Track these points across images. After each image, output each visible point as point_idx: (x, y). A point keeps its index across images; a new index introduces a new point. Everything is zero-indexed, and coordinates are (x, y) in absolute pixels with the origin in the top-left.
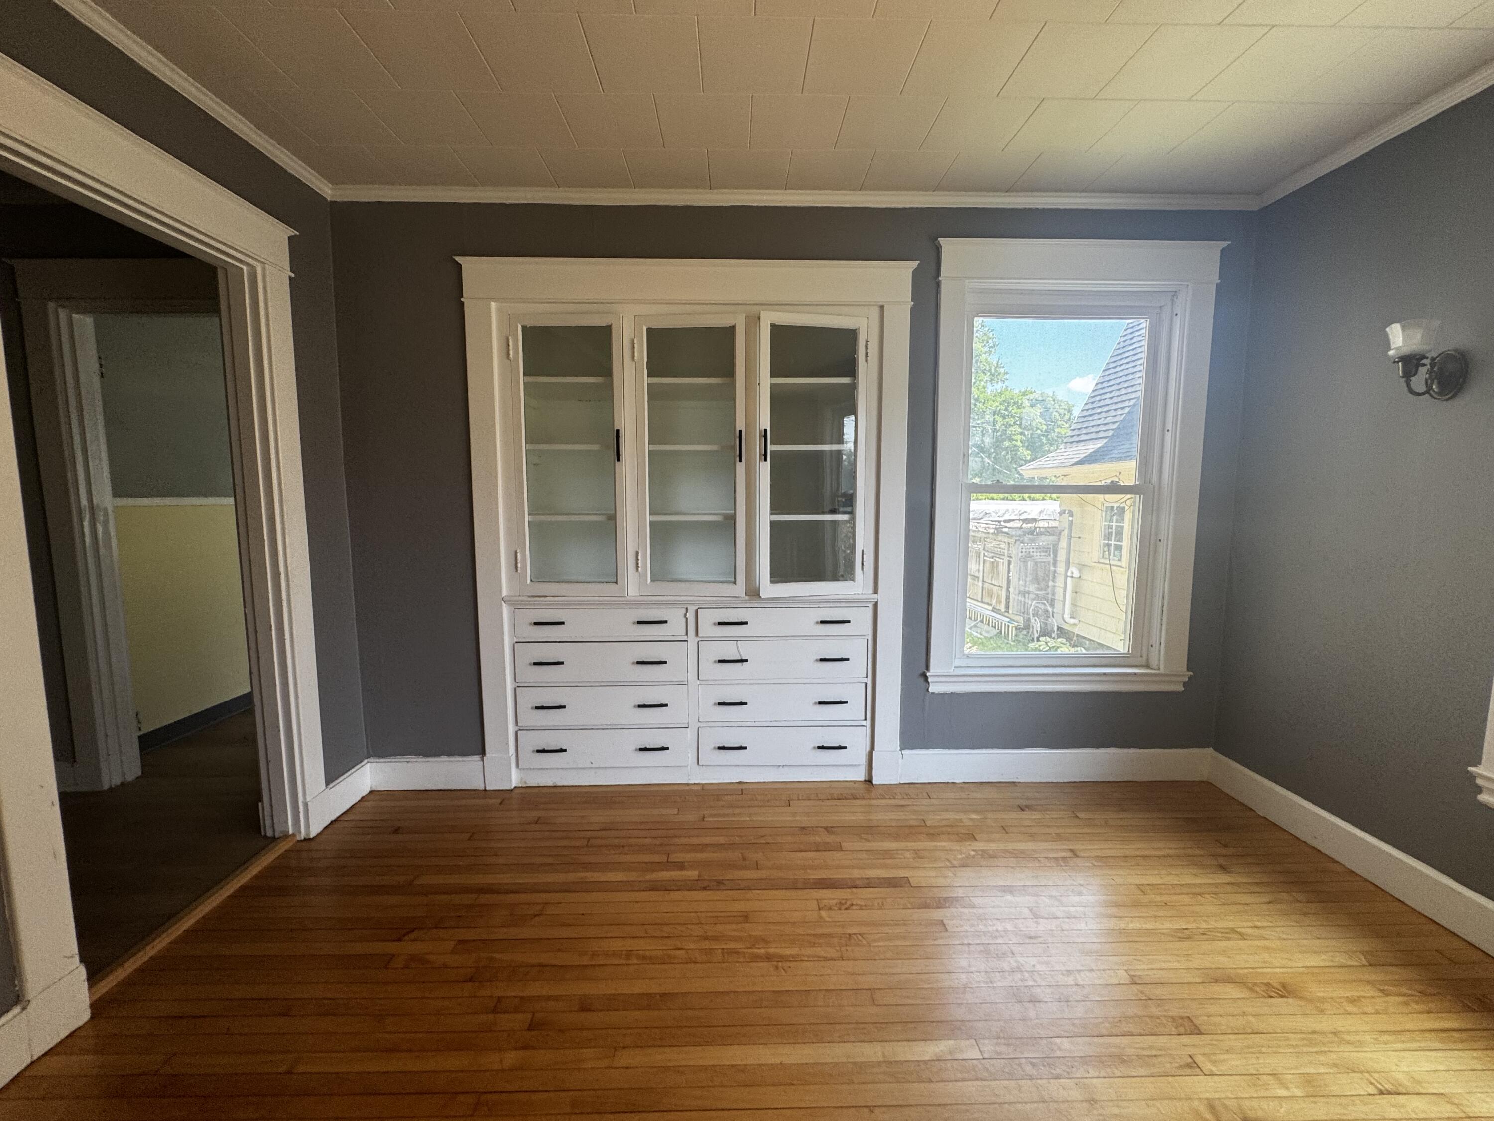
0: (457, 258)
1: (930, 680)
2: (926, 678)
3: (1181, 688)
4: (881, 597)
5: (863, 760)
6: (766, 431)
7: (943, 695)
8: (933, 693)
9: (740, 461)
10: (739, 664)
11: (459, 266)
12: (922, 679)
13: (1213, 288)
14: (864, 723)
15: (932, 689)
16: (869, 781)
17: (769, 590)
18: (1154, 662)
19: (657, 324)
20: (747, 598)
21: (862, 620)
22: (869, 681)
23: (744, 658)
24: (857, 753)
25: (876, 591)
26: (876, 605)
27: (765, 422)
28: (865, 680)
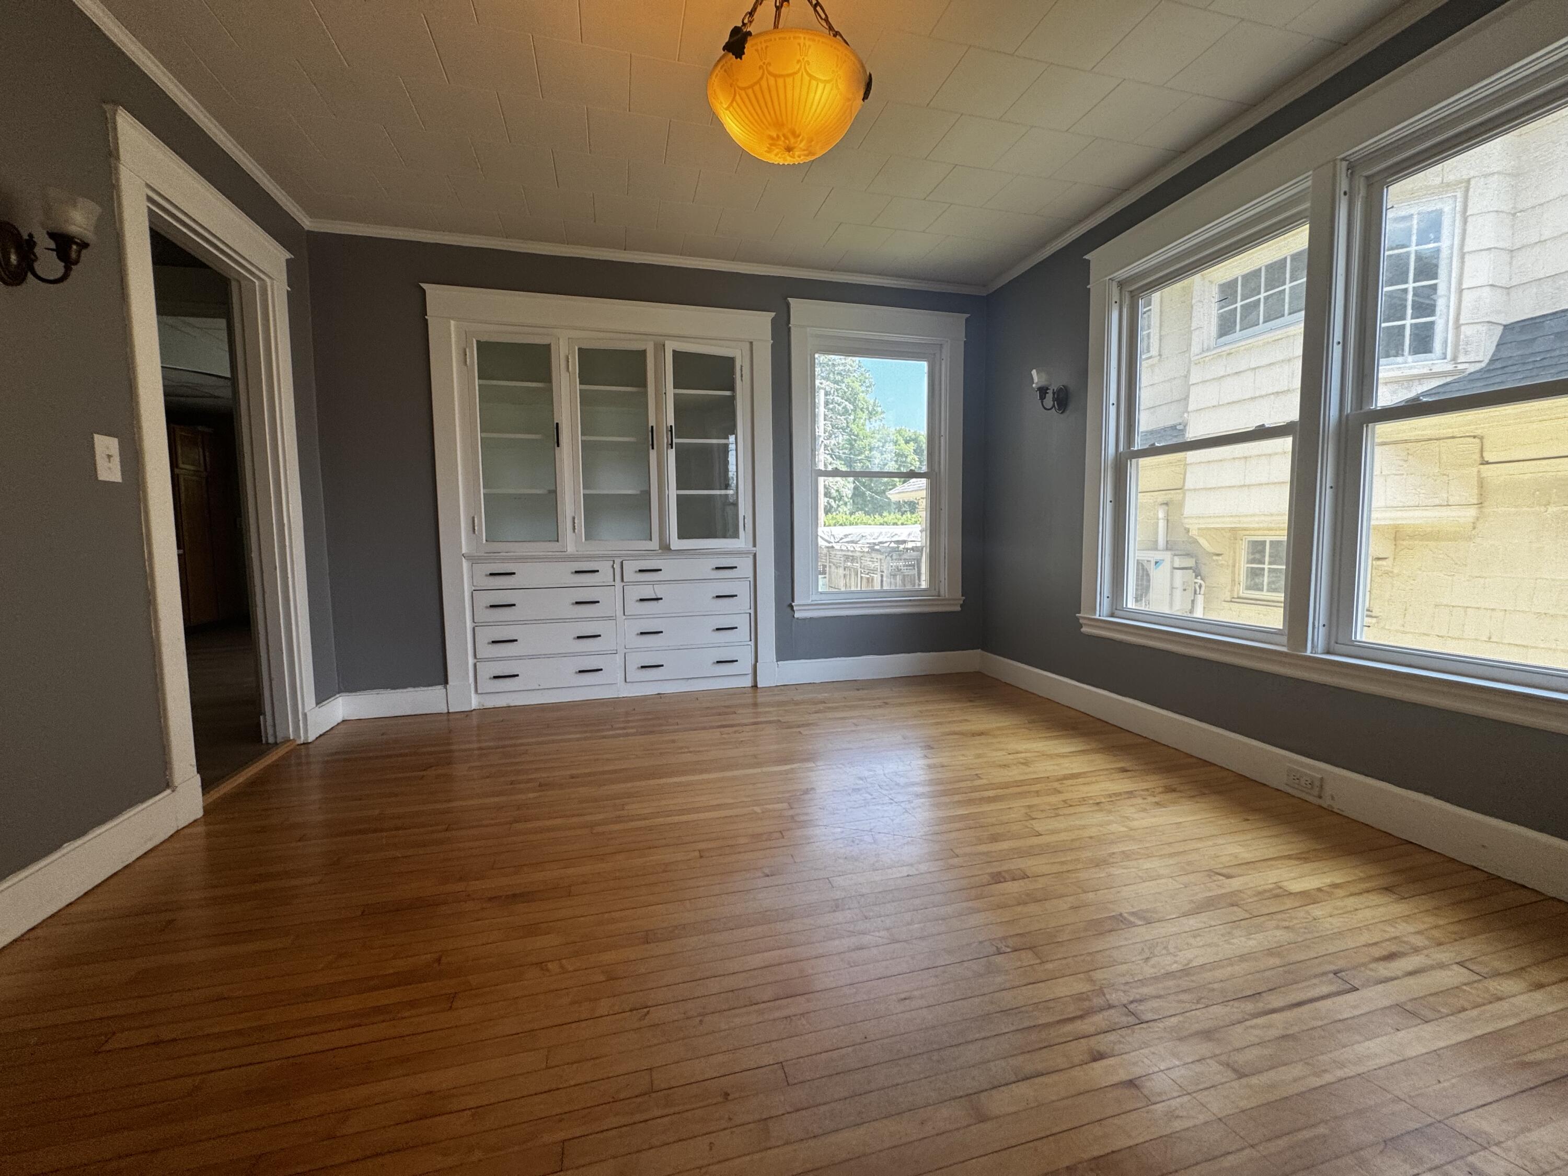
0: (423, 285)
1: (795, 608)
2: (791, 607)
3: (958, 609)
4: (758, 550)
5: (750, 670)
6: (671, 426)
7: (805, 619)
8: (798, 619)
9: (653, 448)
10: (655, 602)
11: (424, 291)
12: (789, 609)
13: (963, 343)
14: (750, 643)
15: (796, 615)
16: (755, 686)
17: (676, 543)
18: (942, 593)
19: (586, 345)
20: (660, 551)
21: (745, 566)
22: (752, 611)
23: (659, 597)
24: (745, 665)
25: (755, 545)
26: (755, 555)
27: (671, 422)
28: (749, 611)
